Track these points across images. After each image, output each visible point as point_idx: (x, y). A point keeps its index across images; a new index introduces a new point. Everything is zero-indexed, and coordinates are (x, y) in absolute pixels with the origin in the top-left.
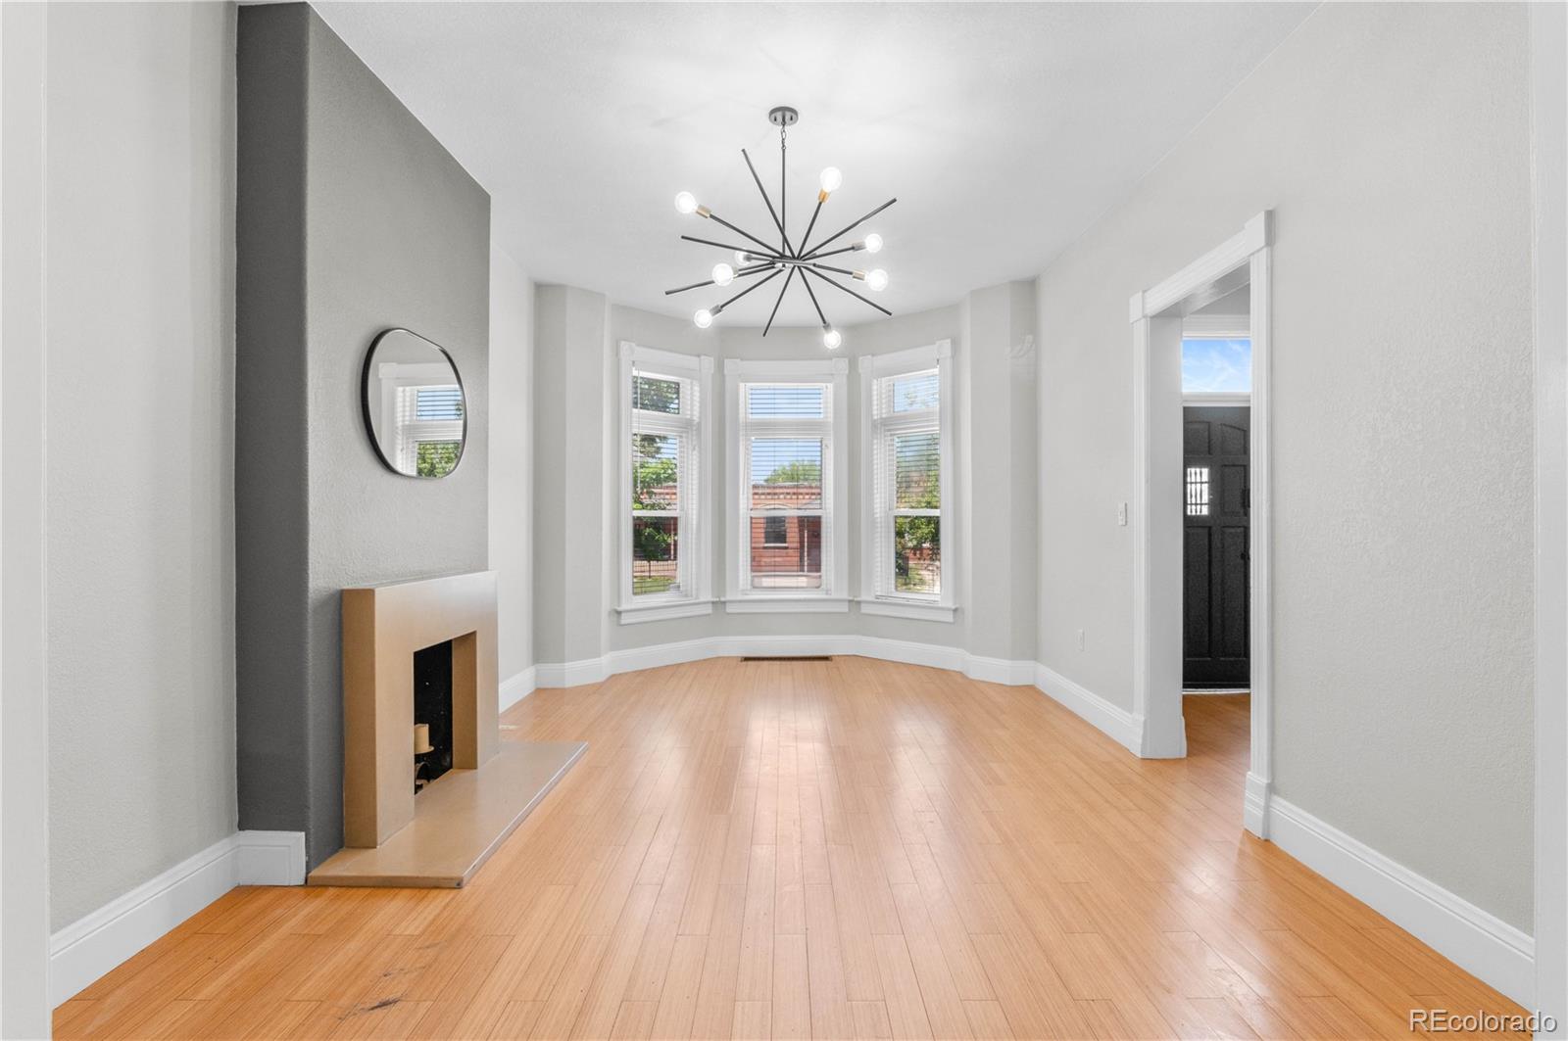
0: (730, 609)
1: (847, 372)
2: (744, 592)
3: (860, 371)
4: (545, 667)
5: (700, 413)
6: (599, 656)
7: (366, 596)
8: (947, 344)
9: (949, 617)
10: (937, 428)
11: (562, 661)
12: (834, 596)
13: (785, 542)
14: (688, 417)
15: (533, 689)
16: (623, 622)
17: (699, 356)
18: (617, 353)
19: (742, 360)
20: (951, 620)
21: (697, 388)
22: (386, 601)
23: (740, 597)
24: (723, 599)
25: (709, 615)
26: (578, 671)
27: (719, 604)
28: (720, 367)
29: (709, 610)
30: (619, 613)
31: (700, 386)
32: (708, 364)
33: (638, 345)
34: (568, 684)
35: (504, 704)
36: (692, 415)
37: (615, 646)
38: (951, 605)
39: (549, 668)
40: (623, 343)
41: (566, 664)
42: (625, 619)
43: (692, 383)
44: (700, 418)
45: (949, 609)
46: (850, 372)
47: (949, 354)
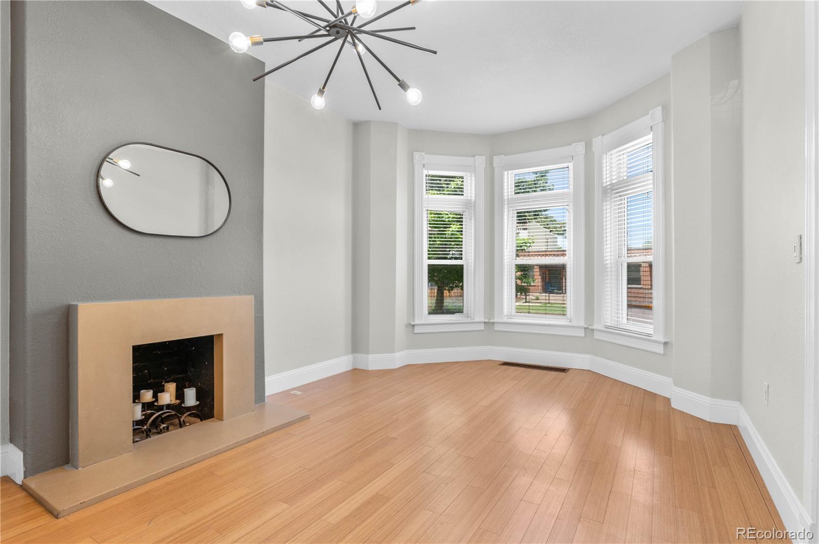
0: (497, 328)
1: (584, 152)
2: (510, 316)
3: (594, 149)
4: (358, 355)
5: (475, 194)
6: (393, 351)
8: (658, 111)
9: (660, 349)
10: (651, 186)
11: (367, 352)
12: (574, 323)
13: (640, 285)
14: (469, 198)
15: (350, 368)
16: (415, 332)
17: (474, 156)
18: (411, 160)
19: (505, 155)
20: (662, 352)
21: (473, 179)
23: (505, 320)
24: (492, 320)
25: (482, 330)
26: (375, 361)
27: (489, 324)
28: (490, 163)
29: (482, 327)
30: (412, 326)
31: (475, 177)
32: (481, 161)
33: (426, 154)
34: (371, 368)
36: (471, 197)
37: (411, 346)
38: (662, 339)
39: (360, 356)
40: (415, 153)
41: (370, 355)
42: (417, 330)
43: (471, 175)
44: (475, 198)
45: (659, 342)
46: (586, 153)
47: (661, 119)
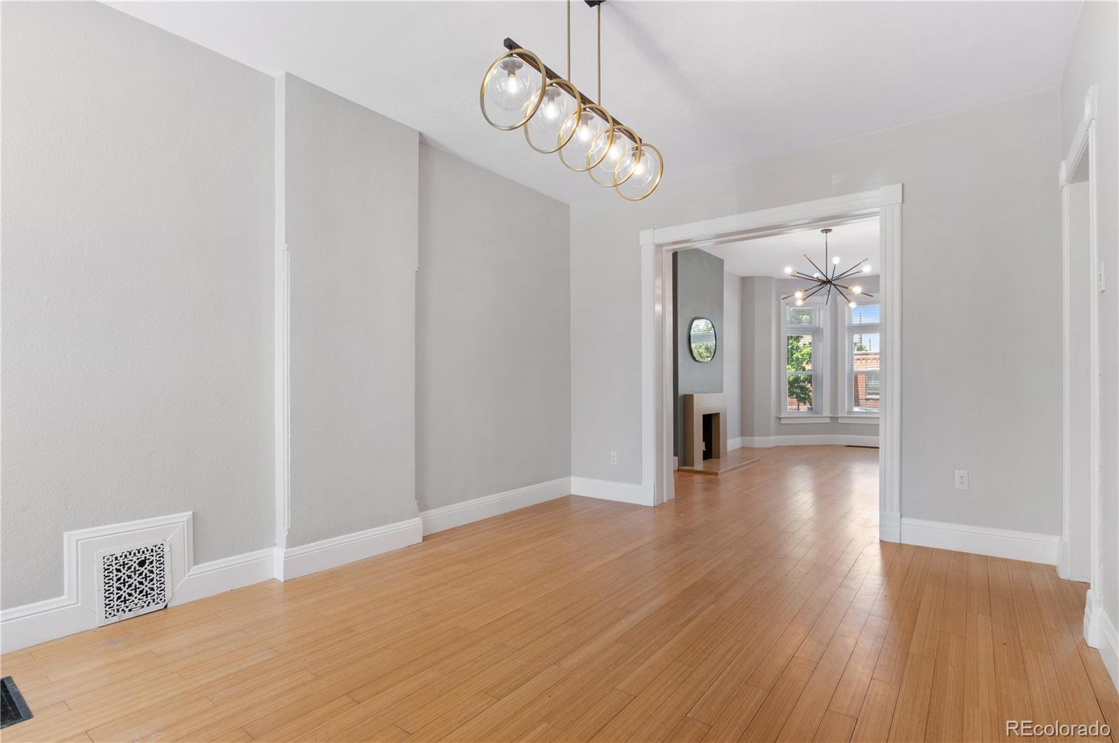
0: (840, 421)
2: (850, 412)
4: (746, 438)
5: (824, 323)
6: (770, 436)
7: (692, 396)
11: (753, 436)
14: (817, 326)
15: (741, 446)
16: (782, 422)
18: (778, 300)
21: (822, 312)
22: (697, 399)
23: (846, 415)
24: (836, 416)
25: (828, 423)
26: (759, 441)
27: (834, 419)
29: (828, 421)
30: (780, 418)
34: (756, 446)
35: (729, 448)
36: (819, 325)
37: (778, 433)
39: (748, 439)
41: (755, 438)
43: (819, 309)
44: (823, 326)
